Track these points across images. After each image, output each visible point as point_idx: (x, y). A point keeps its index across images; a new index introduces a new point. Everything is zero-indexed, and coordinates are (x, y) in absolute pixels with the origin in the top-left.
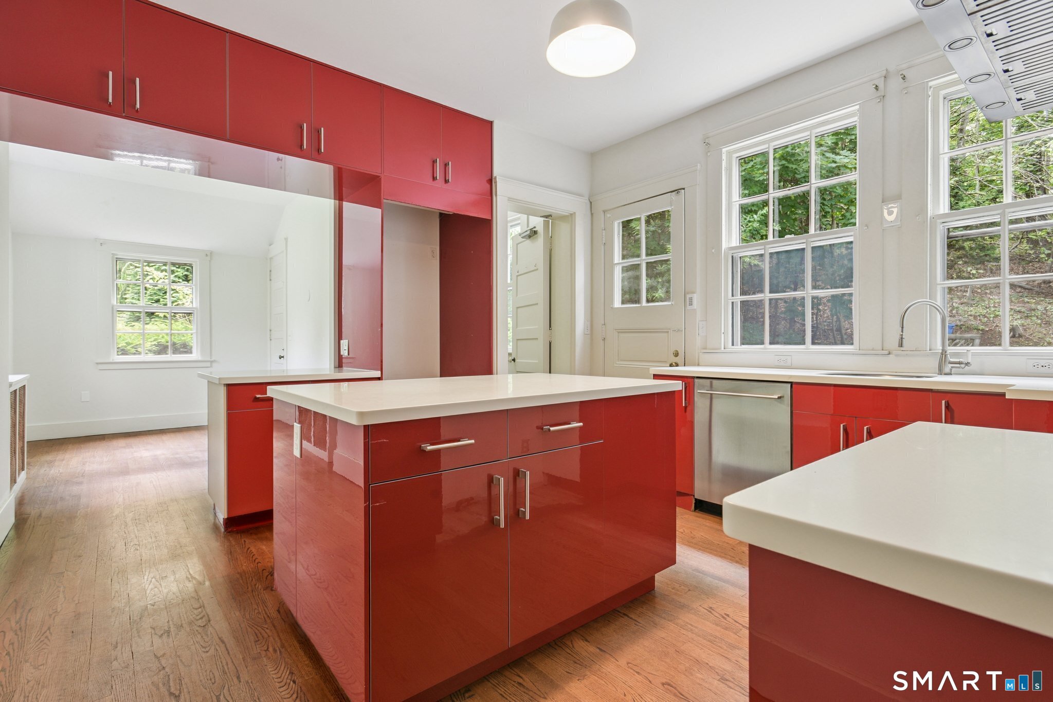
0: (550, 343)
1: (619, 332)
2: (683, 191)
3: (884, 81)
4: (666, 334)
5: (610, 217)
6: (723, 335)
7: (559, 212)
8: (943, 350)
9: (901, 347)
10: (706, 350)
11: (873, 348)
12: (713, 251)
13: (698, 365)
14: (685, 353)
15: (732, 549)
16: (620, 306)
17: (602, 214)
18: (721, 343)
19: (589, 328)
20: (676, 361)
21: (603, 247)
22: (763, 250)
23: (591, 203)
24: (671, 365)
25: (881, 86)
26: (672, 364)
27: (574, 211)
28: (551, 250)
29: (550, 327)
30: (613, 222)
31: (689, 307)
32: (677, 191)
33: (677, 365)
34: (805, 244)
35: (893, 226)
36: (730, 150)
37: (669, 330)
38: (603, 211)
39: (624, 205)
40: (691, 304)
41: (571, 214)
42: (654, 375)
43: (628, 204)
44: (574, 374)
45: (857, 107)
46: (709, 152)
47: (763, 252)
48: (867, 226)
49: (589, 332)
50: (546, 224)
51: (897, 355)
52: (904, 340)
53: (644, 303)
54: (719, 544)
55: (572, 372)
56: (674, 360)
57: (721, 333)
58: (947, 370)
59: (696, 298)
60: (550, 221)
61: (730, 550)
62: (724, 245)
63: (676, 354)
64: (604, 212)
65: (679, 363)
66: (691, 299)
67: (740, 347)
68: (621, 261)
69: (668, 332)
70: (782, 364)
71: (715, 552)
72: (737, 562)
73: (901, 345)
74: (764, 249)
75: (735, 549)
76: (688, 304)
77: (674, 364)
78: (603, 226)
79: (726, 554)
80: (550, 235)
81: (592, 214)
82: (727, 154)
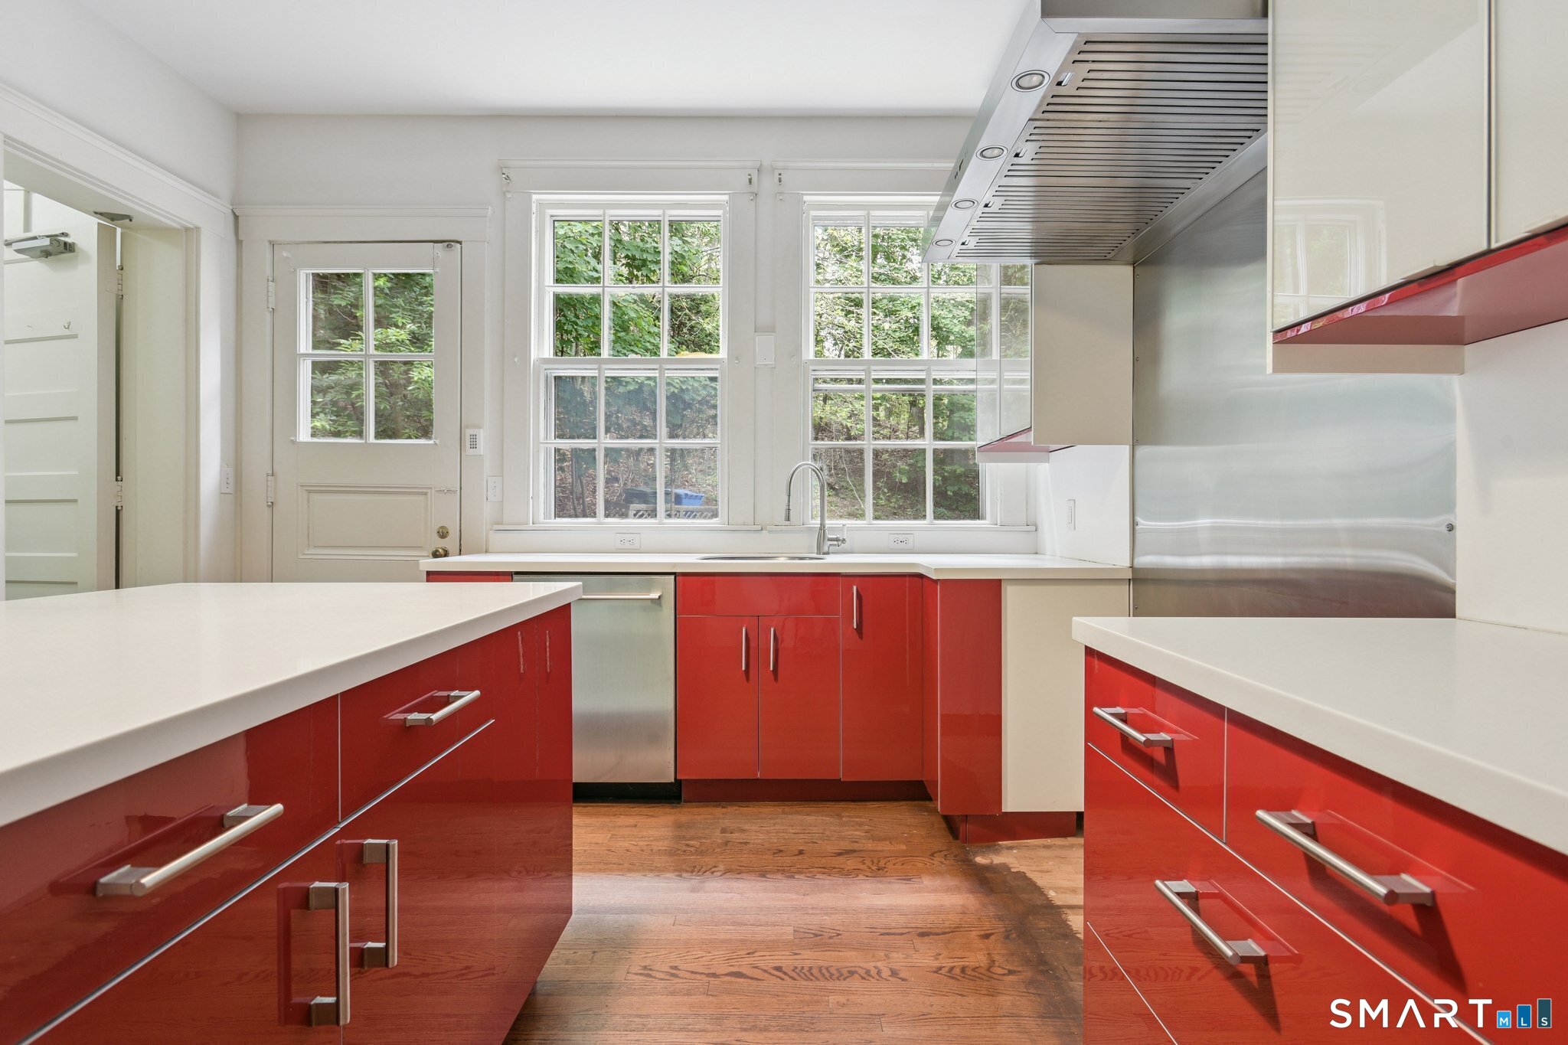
0: (118, 512)
1: (309, 492)
2: (459, 245)
3: (758, 175)
4: (421, 498)
5: (287, 258)
6: (531, 501)
7: (155, 216)
8: (821, 524)
9: (789, 520)
10: (500, 525)
11: (744, 522)
12: (516, 360)
13: (487, 552)
14: (460, 531)
15: (609, 850)
16: (309, 439)
17: (268, 248)
18: (528, 514)
19: (231, 480)
20: (443, 546)
21: (268, 316)
22: (597, 371)
23: (236, 217)
24: (436, 555)
25: (755, 180)
26: (437, 551)
27: (199, 225)
28: (120, 299)
29: (118, 473)
30: (295, 270)
31: (470, 452)
32: (448, 243)
33: (446, 554)
34: (657, 371)
35: (766, 365)
36: (541, 200)
37: (429, 491)
38: (270, 242)
39: (326, 242)
40: (474, 446)
41: (187, 229)
42: (427, 572)
43: (335, 242)
44: (196, 581)
45: (726, 198)
46: (509, 192)
47: (597, 375)
48: (737, 359)
49: (231, 490)
50: (105, 237)
51: (770, 532)
52: (791, 511)
53: (372, 439)
54: (585, 851)
55: (190, 575)
56: (440, 544)
57: (528, 497)
58: (826, 549)
59: (482, 436)
60: (119, 230)
61: (607, 855)
62: (534, 356)
63: (443, 534)
64: (273, 244)
65: (448, 548)
66: (474, 438)
67: (553, 520)
68: (310, 351)
69: (426, 494)
70: (627, 545)
71: (589, 867)
72: (630, 870)
73: (788, 519)
74: (599, 369)
75: (613, 849)
76: (468, 446)
77: (440, 550)
78: (269, 272)
79: (606, 864)
80: (118, 263)
81: (239, 243)
82: (537, 205)
